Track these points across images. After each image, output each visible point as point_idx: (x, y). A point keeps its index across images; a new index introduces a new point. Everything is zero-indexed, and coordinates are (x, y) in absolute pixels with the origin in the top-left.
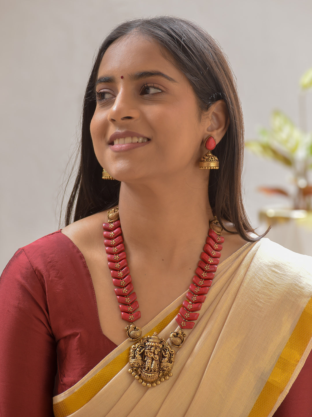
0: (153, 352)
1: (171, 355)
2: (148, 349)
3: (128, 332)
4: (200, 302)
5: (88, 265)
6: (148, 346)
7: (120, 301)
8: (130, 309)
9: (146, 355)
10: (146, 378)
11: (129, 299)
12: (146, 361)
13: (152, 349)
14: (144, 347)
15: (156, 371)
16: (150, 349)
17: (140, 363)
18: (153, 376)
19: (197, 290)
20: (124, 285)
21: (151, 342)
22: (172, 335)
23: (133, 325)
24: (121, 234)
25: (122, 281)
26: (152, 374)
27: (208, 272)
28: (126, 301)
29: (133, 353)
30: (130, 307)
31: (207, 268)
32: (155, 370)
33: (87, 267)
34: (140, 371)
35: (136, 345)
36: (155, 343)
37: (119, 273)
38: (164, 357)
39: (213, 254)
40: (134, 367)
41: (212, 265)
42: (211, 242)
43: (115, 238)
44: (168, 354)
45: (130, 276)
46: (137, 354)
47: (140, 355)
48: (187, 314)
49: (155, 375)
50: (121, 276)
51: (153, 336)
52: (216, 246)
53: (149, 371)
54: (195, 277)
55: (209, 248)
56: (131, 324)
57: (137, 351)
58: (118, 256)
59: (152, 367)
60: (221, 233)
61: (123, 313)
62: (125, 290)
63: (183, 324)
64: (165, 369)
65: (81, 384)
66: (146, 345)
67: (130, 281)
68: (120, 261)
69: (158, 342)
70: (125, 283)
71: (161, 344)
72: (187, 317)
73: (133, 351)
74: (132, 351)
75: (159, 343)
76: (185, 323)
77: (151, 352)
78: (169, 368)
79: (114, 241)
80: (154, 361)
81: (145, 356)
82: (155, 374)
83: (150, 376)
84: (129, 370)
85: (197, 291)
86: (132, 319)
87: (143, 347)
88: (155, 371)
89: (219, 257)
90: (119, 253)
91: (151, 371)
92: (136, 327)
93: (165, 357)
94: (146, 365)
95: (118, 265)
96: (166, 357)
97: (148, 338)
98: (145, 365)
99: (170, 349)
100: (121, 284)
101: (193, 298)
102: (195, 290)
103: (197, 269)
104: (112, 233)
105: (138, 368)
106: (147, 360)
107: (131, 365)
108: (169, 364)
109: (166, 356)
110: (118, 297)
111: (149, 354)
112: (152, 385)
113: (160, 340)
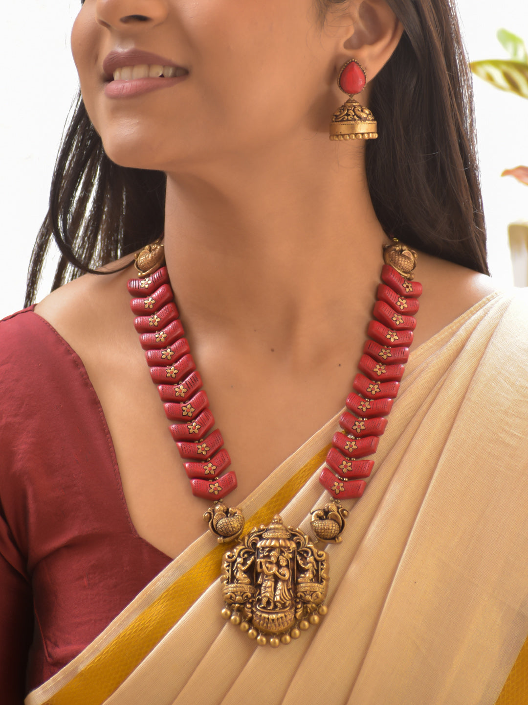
0: (275, 562)
1: (320, 563)
2: (264, 557)
3: (212, 523)
4: (374, 433)
5: (92, 380)
6: (263, 548)
7: (184, 452)
8: (209, 468)
9: (259, 570)
10: (265, 625)
11: (204, 445)
12: (260, 585)
13: (271, 556)
14: (253, 554)
15: (287, 607)
16: (268, 557)
17: (248, 590)
18: (282, 618)
19: (364, 406)
20: (190, 414)
21: (267, 539)
22: (315, 516)
23: (221, 505)
24: (171, 299)
25: (186, 407)
26: (277, 613)
27: (388, 363)
28: (200, 451)
29: (228, 571)
30: (210, 465)
31: (385, 353)
32: (285, 603)
33: (92, 386)
34: (250, 610)
35: (235, 550)
36: (278, 539)
37: (176, 389)
38: (302, 571)
39: (396, 321)
40: (235, 603)
41: (395, 346)
42: (390, 295)
43: (159, 310)
44: (310, 562)
45: (204, 393)
46: (237, 571)
47: (245, 572)
48: (344, 463)
49: (286, 616)
50: (183, 395)
51: (273, 523)
52: (403, 304)
53: (271, 607)
54: (357, 377)
55: (386, 311)
56: (216, 504)
57: (237, 564)
58: (169, 350)
59: (277, 598)
60: (413, 274)
61: (193, 481)
62: (194, 427)
63: (338, 487)
64: (308, 597)
65: (92, 653)
66: (258, 549)
67: (205, 404)
68: (176, 361)
69: (284, 537)
70: (192, 410)
71: (293, 540)
72: (345, 470)
73: (228, 566)
74: (226, 565)
75: (288, 540)
76: (341, 484)
77: (271, 563)
78: (317, 596)
79: (156, 317)
80: (280, 584)
81: (258, 575)
82: (287, 614)
83: (273, 620)
84: (224, 611)
85: (364, 409)
86: (216, 492)
87: (250, 554)
88: (284, 606)
89: (412, 329)
90: (171, 343)
91: (275, 607)
92: (228, 510)
93: (304, 571)
94: (263, 595)
95: (171, 371)
96: (307, 570)
97: (262, 531)
98: (260, 594)
99: (315, 550)
100: (185, 413)
101: (355, 425)
102: (360, 407)
103: (361, 360)
104: (150, 299)
105: (244, 604)
106: (262, 583)
107: (227, 598)
108: (316, 585)
109: (307, 567)
110: (180, 444)
111: (267, 568)
112: (280, 641)
113: (290, 531)
